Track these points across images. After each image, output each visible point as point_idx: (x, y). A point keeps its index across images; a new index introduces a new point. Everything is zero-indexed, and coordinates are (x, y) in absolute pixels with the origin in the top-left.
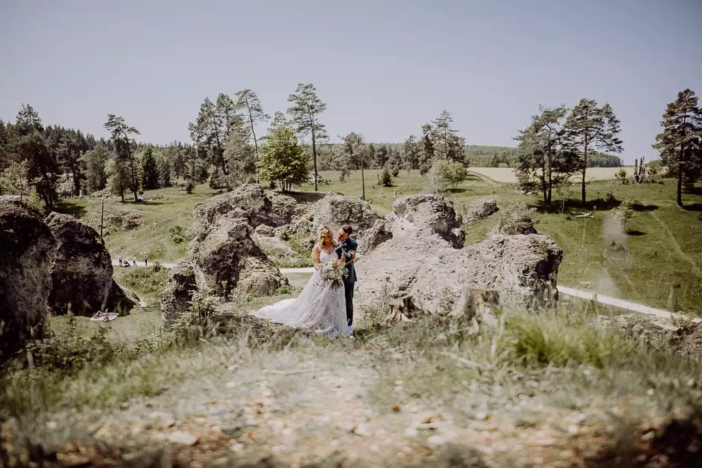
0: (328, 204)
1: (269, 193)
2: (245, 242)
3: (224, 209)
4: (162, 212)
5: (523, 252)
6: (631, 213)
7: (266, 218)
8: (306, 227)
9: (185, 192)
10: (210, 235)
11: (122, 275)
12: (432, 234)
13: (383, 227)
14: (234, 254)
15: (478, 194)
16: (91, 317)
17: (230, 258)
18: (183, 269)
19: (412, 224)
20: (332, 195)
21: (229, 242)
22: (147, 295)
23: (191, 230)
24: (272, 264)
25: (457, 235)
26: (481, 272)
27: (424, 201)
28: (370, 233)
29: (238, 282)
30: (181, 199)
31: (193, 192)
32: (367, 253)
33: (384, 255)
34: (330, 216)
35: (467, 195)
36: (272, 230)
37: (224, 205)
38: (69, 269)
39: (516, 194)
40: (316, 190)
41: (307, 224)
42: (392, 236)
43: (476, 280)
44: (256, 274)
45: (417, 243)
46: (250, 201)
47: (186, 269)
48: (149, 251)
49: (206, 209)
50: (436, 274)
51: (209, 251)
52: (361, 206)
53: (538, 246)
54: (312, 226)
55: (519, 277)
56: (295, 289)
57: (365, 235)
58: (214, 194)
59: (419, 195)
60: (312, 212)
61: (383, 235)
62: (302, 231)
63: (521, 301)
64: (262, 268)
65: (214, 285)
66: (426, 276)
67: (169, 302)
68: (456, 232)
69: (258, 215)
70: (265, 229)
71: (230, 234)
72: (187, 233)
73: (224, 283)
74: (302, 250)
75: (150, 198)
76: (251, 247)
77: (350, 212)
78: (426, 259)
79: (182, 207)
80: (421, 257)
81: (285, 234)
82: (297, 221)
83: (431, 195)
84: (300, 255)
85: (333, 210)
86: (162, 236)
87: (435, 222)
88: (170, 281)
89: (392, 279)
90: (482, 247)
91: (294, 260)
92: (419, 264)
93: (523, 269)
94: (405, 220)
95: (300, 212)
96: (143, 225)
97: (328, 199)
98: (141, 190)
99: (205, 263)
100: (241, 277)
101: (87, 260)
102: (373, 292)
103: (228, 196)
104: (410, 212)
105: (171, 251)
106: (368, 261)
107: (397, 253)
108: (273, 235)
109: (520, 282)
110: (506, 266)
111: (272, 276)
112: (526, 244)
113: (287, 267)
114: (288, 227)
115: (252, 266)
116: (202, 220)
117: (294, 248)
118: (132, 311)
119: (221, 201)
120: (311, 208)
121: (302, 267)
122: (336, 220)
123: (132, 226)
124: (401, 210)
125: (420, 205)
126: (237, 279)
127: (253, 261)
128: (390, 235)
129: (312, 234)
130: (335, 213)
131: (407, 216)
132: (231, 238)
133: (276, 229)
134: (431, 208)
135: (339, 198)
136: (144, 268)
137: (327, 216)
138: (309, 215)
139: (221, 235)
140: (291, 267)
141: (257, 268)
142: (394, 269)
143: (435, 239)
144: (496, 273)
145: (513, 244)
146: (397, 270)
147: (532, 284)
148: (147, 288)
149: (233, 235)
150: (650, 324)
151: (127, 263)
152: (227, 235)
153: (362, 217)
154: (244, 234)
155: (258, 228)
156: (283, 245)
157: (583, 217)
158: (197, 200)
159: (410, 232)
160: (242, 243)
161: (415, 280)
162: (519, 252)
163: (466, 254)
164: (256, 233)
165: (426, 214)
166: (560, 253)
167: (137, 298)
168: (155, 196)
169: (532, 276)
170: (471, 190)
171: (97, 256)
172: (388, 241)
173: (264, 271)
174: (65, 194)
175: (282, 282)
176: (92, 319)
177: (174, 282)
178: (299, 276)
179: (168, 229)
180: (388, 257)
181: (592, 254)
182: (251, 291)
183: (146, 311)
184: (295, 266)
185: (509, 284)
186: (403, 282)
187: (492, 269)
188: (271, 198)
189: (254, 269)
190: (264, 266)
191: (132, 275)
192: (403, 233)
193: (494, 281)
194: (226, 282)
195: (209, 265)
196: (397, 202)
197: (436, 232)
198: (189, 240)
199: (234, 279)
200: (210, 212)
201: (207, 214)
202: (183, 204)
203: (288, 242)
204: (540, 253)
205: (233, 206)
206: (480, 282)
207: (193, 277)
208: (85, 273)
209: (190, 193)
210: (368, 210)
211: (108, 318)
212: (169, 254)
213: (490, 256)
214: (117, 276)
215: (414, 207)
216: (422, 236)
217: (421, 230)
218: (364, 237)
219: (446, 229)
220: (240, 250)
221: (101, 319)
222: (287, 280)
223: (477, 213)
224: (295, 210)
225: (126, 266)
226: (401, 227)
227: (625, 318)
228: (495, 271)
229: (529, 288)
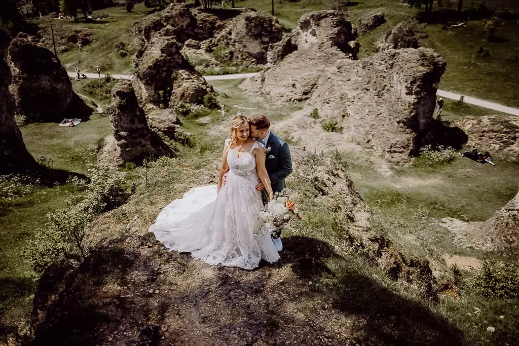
0: (244, 20)
1: (194, 11)
2: (176, 57)
3: (157, 26)
4: (109, 29)
5: (412, 64)
6: (501, 22)
7: (192, 33)
8: (225, 40)
9: (126, 11)
10: (146, 52)
11: (82, 86)
12: (332, 47)
13: (290, 40)
14: (168, 68)
15: (368, 7)
16: (60, 123)
17: (164, 71)
18: (123, 86)
19: (315, 38)
20: (246, 10)
21: (162, 58)
22: (102, 102)
23: (132, 46)
24: (199, 75)
25: (352, 47)
26: (373, 81)
27: (326, 16)
28: (279, 45)
29: (172, 92)
30: (123, 17)
31: (132, 10)
32: (276, 63)
33: (291, 65)
34: (244, 31)
35: (359, 8)
36: (198, 43)
37: (157, 23)
38: (34, 85)
39: (401, 7)
40: (233, 7)
41: (227, 37)
42: (297, 48)
43: (368, 88)
44: (186, 84)
45: (318, 55)
46: (179, 19)
47: (126, 86)
48: (101, 64)
49: (143, 27)
50: (335, 82)
51: (146, 66)
52: (271, 21)
53: (426, 59)
54: (231, 39)
55: (406, 87)
56: (219, 95)
57: (275, 47)
58: (150, 13)
59: (322, 11)
60: (230, 27)
61: (290, 48)
62: (222, 44)
63: (407, 107)
64: (191, 79)
65: (153, 94)
66: (325, 83)
67: (115, 115)
68: (352, 44)
69: (186, 31)
70: (192, 43)
71: (163, 51)
72: (130, 48)
73: (161, 92)
74: (223, 60)
75: (97, 18)
76: (181, 61)
77: (262, 26)
78: (326, 68)
79: (124, 25)
80: (322, 67)
81: (209, 47)
82: (218, 35)
83: (332, 11)
84: (222, 65)
85: (247, 25)
86: (109, 50)
87: (335, 36)
88: (114, 96)
89: (297, 85)
90: (376, 58)
91: (217, 69)
92: (320, 73)
93: (411, 80)
94: (308, 33)
95: (221, 28)
96: (94, 41)
97: (244, 15)
98: (90, 10)
99: (144, 77)
100: (174, 87)
101: (47, 77)
102: (282, 96)
103: (159, 15)
104: (314, 27)
105: (119, 63)
106: (278, 70)
107: (302, 63)
108: (199, 48)
109: (407, 92)
110: (396, 77)
111: (200, 85)
112: (416, 58)
113: (212, 74)
114: (211, 41)
115: (182, 77)
116: (140, 36)
117: (217, 58)
118: (91, 117)
119: (154, 19)
120: (230, 24)
121: (223, 74)
122: (250, 34)
123: (86, 42)
124: (305, 25)
125: (322, 21)
126: (172, 89)
127: (183, 73)
128: (295, 48)
129: (231, 47)
130: (250, 27)
131: (310, 30)
132: (164, 55)
133: (201, 43)
134: (332, 24)
135: (253, 14)
136: (97, 80)
137: (242, 30)
138: (228, 30)
139: (155, 52)
140: (215, 75)
141: (187, 79)
142: (299, 77)
143: (334, 51)
144: (386, 82)
145: (403, 57)
146: (301, 78)
147: (417, 93)
148: (102, 95)
149: (165, 52)
150: (509, 124)
151: (84, 75)
152: (160, 52)
153: (271, 30)
154: (174, 50)
155: (186, 43)
156: (207, 56)
157: (458, 27)
158: (135, 18)
159: (313, 45)
160: (173, 58)
161: (316, 86)
162: (409, 65)
163: (361, 65)
164: (185, 46)
165: (327, 30)
166: (445, 64)
167: (95, 105)
168: (101, 15)
169: (418, 86)
170: (363, 3)
171: (55, 73)
172: (294, 52)
173: (193, 82)
174: (28, 15)
175: (208, 90)
176: (61, 125)
177: (118, 98)
178: (221, 82)
179: (114, 45)
180: (294, 67)
181: (461, 60)
182: (183, 98)
183: (102, 116)
184: (218, 74)
185: (397, 92)
186: (306, 88)
187: (382, 79)
188: (196, 15)
189: (185, 80)
190: (193, 77)
191: (89, 86)
192: (307, 46)
193: (383, 90)
194: (162, 92)
195: (148, 78)
196: (302, 18)
197: (335, 45)
198: (132, 54)
199: (169, 89)
200: (145, 29)
201: (143, 32)
202: (125, 22)
203: (212, 53)
204: (427, 66)
205: (165, 24)
206: (371, 90)
207: (132, 92)
208: (48, 88)
209: (131, 12)
210: (277, 24)
211: (73, 124)
212: (116, 67)
213: (381, 68)
214: (77, 88)
215: (317, 23)
216: (323, 48)
217: (323, 43)
218: (274, 50)
219: (343, 42)
220: (172, 64)
221: (68, 124)
222: (212, 88)
223: (367, 24)
224: (216, 26)
225: (84, 78)
226: (306, 40)
227: (489, 119)
228: (385, 80)
229: (414, 96)
